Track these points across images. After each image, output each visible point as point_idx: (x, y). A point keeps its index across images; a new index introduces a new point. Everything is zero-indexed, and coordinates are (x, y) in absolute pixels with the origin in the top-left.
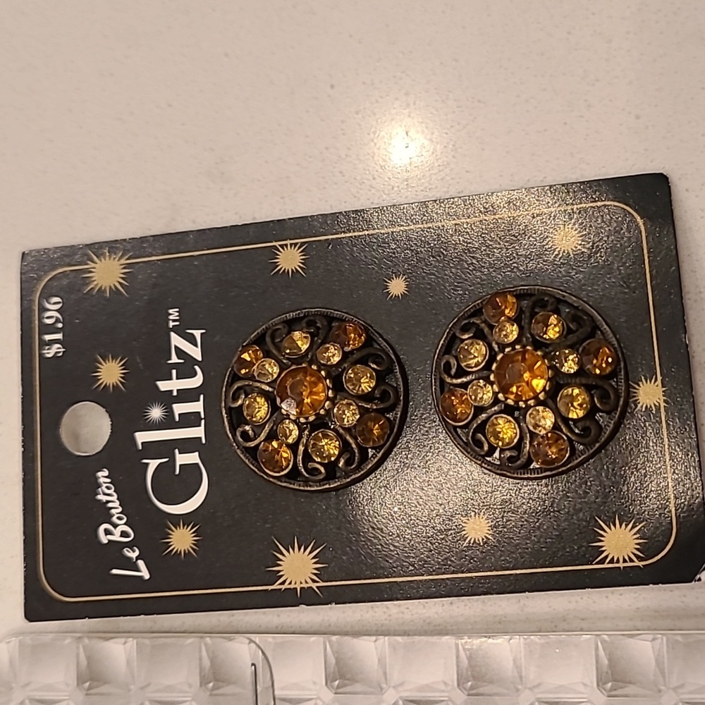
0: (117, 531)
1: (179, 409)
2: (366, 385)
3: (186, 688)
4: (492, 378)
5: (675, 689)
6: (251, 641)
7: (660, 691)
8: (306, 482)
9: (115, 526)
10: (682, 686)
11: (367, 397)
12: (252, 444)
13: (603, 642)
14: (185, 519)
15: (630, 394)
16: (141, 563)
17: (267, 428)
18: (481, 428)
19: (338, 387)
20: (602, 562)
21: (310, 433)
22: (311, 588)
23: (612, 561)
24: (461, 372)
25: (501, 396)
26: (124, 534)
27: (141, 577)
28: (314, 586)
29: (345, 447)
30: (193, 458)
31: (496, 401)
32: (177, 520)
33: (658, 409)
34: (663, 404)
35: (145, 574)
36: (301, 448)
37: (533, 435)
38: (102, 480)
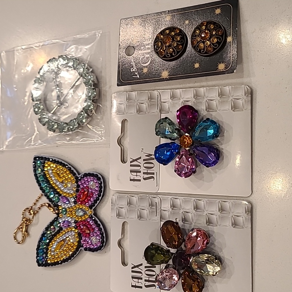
0: (134, 70)
1: (147, 47)
2: (179, 39)
3: (145, 100)
4: (200, 36)
5: (232, 96)
6: (157, 91)
7: (229, 97)
8: (167, 58)
9: (134, 68)
10: (233, 95)
11: (179, 41)
12: (158, 51)
13: (220, 88)
14: (146, 67)
15: (226, 40)
16: (138, 75)
17: (160, 48)
18: (198, 46)
19: (173, 40)
20: (218, 70)
21: (168, 48)
22: (167, 78)
23: (220, 70)
24: (195, 36)
25: (201, 39)
26: (135, 70)
27: (138, 78)
28: (167, 77)
29: (174, 51)
30: (148, 56)
31: (200, 40)
32: (144, 67)
33: (231, 42)
34: (232, 41)
35: (138, 77)
36: (166, 51)
37: (206, 46)
38: (132, 61)
